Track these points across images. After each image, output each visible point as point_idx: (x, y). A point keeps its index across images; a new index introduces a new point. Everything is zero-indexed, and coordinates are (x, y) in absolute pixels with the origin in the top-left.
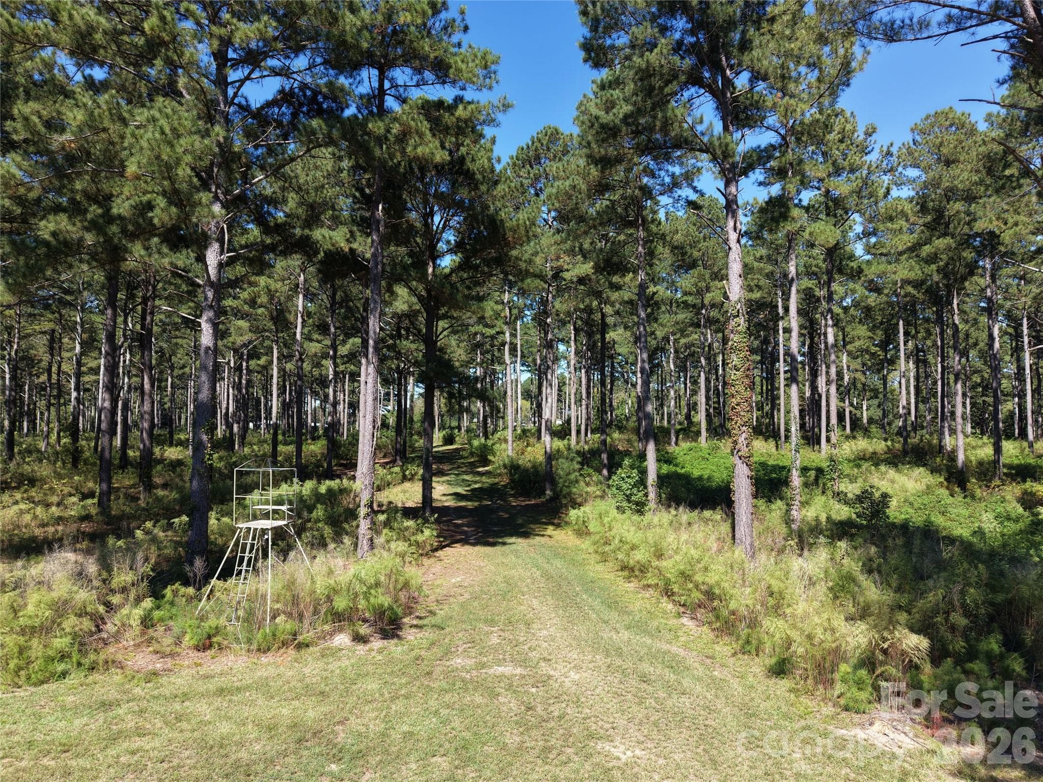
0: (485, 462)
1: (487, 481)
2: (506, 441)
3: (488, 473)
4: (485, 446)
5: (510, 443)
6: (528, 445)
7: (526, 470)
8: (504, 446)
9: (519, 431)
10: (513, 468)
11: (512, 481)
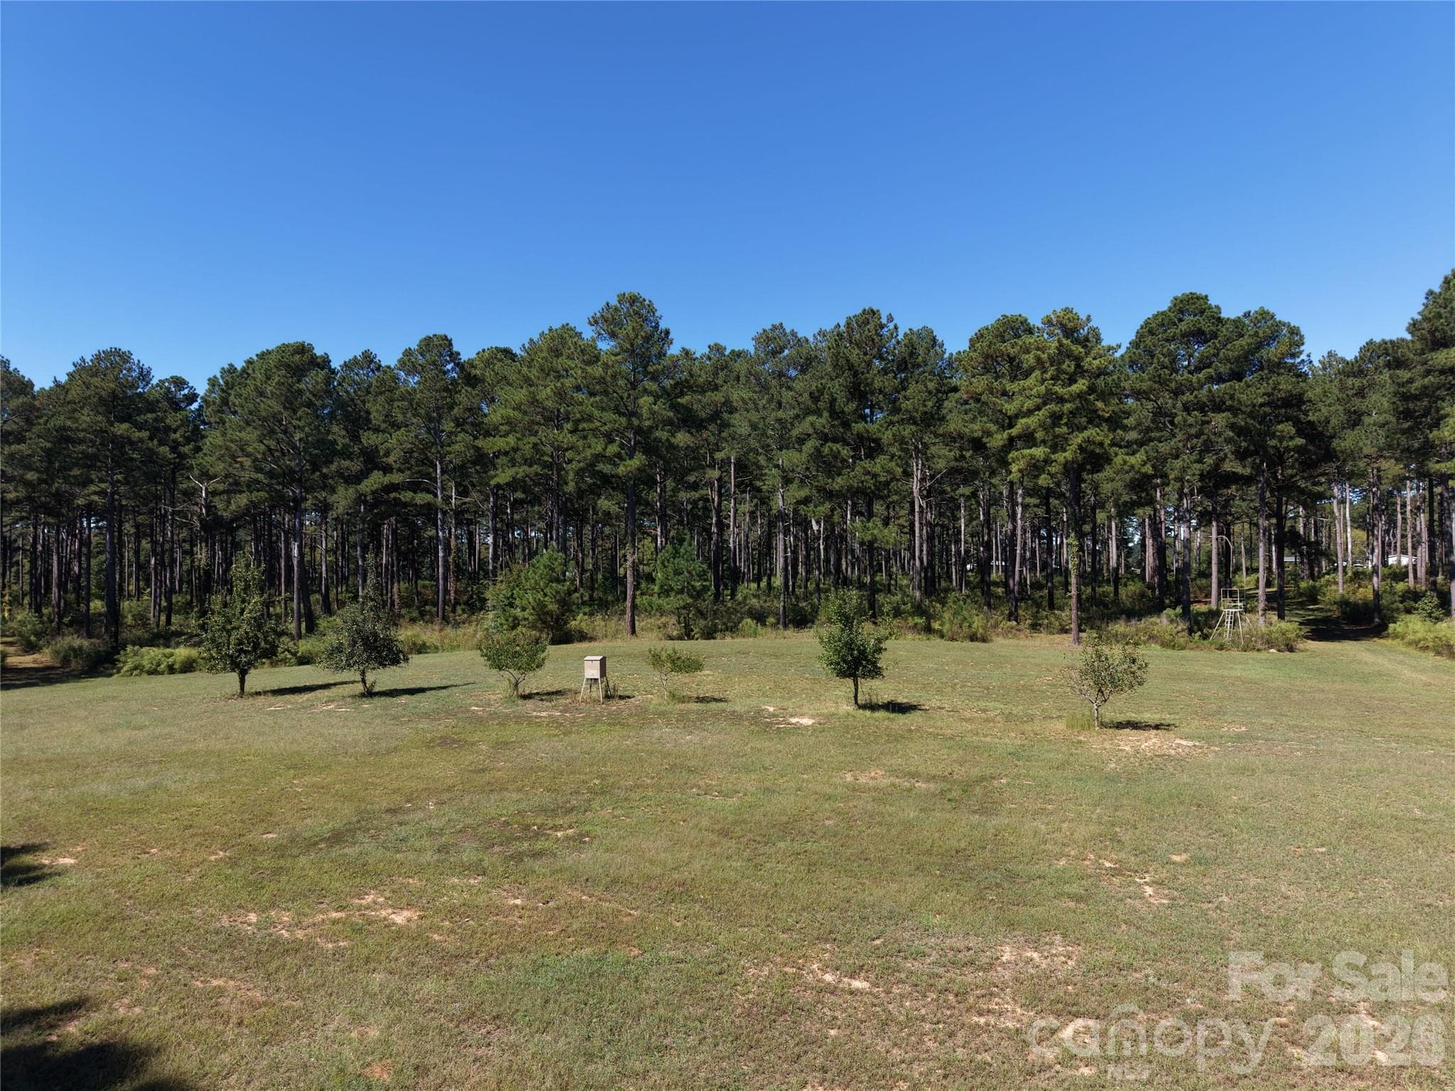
0: (1315, 601)
1: (1320, 615)
2: (1336, 583)
3: (1318, 609)
4: (1314, 587)
5: (1341, 584)
6: (1360, 586)
7: (1356, 605)
8: (1334, 587)
9: (1350, 574)
10: (1344, 603)
11: (1344, 613)
